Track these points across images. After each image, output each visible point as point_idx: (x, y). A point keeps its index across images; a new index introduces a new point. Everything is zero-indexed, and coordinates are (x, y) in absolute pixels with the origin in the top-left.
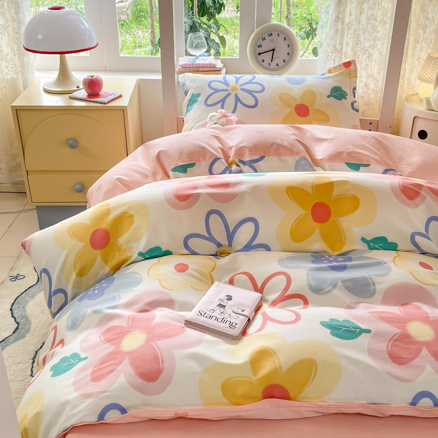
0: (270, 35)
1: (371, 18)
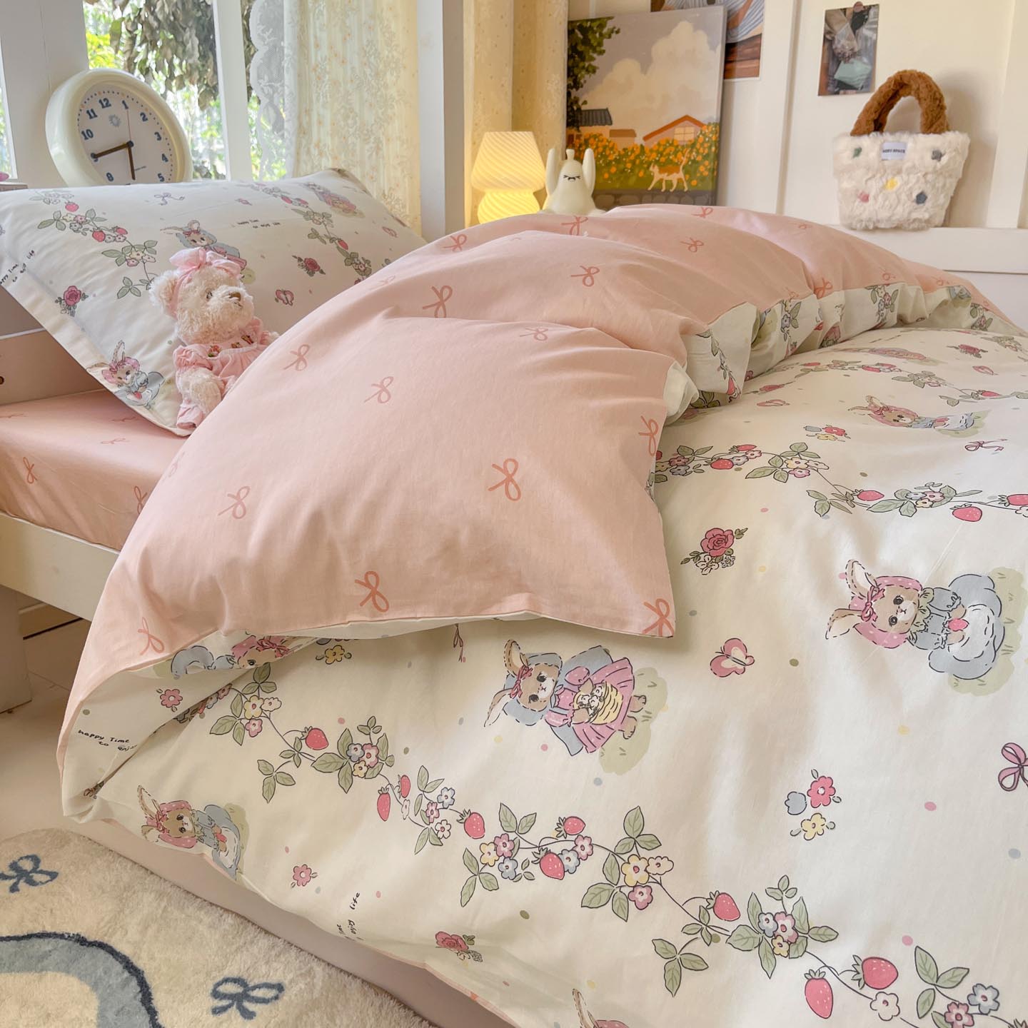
0: (104, 103)
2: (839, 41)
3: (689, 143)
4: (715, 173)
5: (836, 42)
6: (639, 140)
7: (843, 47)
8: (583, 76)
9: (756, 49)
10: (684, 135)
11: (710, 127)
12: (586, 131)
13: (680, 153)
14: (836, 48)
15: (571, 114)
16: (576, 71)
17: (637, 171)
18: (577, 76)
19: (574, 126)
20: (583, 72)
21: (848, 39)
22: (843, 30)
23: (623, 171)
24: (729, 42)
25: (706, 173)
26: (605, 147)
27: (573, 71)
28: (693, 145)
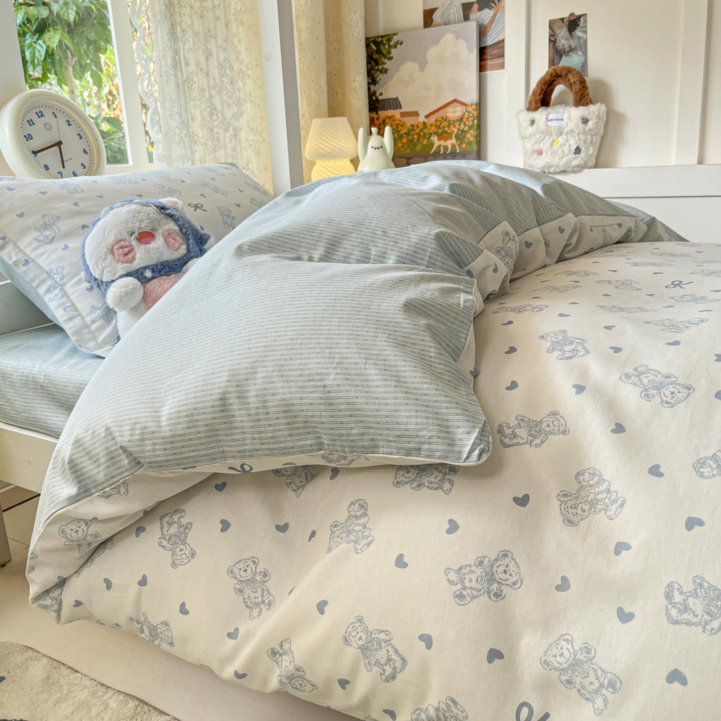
0: (40, 114)
1: (225, 66)
2: (560, 41)
3: (459, 119)
4: (478, 138)
5: (558, 42)
6: (422, 119)
7: (563, 45)
8: (378, 76)
9: (501, 50)
10: (454, 113)
11: (473, 107)
12: (383, 114)
13: (452, 126)
14: (558, 46)
15: (371, 103)
16: (373, 72)
17: (421, 140)
18: (374, 76)
19: (374, 111)
20: (378, 73)
21: (566, 39)
22: (562, 33)
23: (412, 141)
24: (481, 46)
25: (472, 139)
26: (397, 125)
27: (371, 73)
28: (461, 120)
